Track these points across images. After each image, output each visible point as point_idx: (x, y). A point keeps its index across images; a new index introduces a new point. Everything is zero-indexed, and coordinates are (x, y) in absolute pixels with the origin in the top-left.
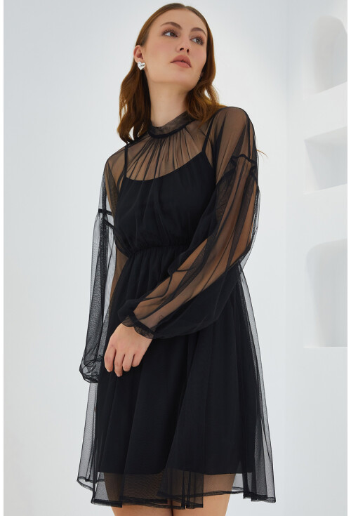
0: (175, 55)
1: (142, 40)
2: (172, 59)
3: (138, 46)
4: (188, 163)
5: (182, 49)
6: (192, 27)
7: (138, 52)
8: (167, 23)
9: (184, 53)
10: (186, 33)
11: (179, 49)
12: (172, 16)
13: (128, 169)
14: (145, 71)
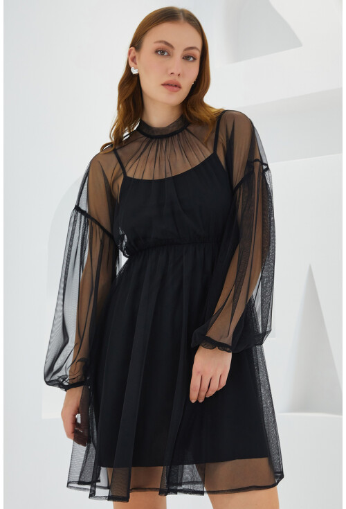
2: (163, 82)
3: (133, 48)
4: (203, 163)
5: (172, 74)
7: (132, 55)
10: (178, 53)
11: (170, 72)
12: (165, 32)
13: (127, 169)
14: (138, 75)
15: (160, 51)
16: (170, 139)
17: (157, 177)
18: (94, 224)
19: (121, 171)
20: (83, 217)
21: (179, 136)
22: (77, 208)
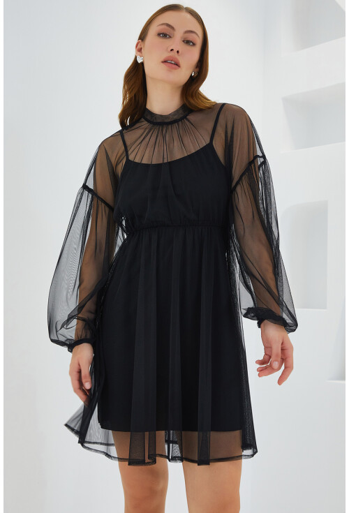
0: (165, 55)
1: (143, 37)
2: (162, 59)
3: (140, 41)
4: (197, 152)
5: (172, 50)
6: (186, 29)
7: (139, 46)
8: (163, 24)
9: (174, 54)
10: (179, 35)
11: (169, 50)
12: (169, 17)
13: (129, 152)
14: (142, 64)
15: (162, 34)
16: (170, 126)
17: (154, 162)
18: (100, 202)
19: (125, 154)
20: (90, 195)
21: (178, 125)
22: (85, 187)
